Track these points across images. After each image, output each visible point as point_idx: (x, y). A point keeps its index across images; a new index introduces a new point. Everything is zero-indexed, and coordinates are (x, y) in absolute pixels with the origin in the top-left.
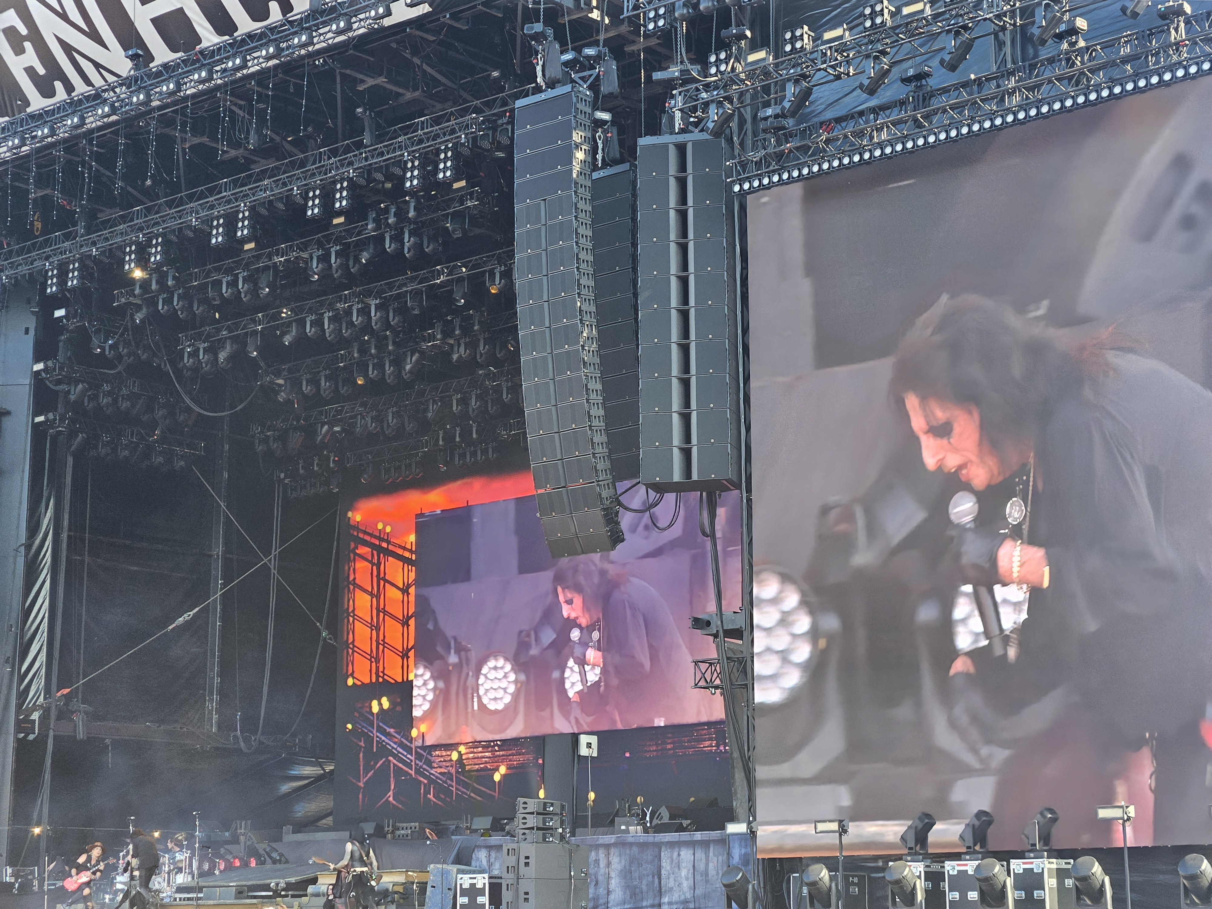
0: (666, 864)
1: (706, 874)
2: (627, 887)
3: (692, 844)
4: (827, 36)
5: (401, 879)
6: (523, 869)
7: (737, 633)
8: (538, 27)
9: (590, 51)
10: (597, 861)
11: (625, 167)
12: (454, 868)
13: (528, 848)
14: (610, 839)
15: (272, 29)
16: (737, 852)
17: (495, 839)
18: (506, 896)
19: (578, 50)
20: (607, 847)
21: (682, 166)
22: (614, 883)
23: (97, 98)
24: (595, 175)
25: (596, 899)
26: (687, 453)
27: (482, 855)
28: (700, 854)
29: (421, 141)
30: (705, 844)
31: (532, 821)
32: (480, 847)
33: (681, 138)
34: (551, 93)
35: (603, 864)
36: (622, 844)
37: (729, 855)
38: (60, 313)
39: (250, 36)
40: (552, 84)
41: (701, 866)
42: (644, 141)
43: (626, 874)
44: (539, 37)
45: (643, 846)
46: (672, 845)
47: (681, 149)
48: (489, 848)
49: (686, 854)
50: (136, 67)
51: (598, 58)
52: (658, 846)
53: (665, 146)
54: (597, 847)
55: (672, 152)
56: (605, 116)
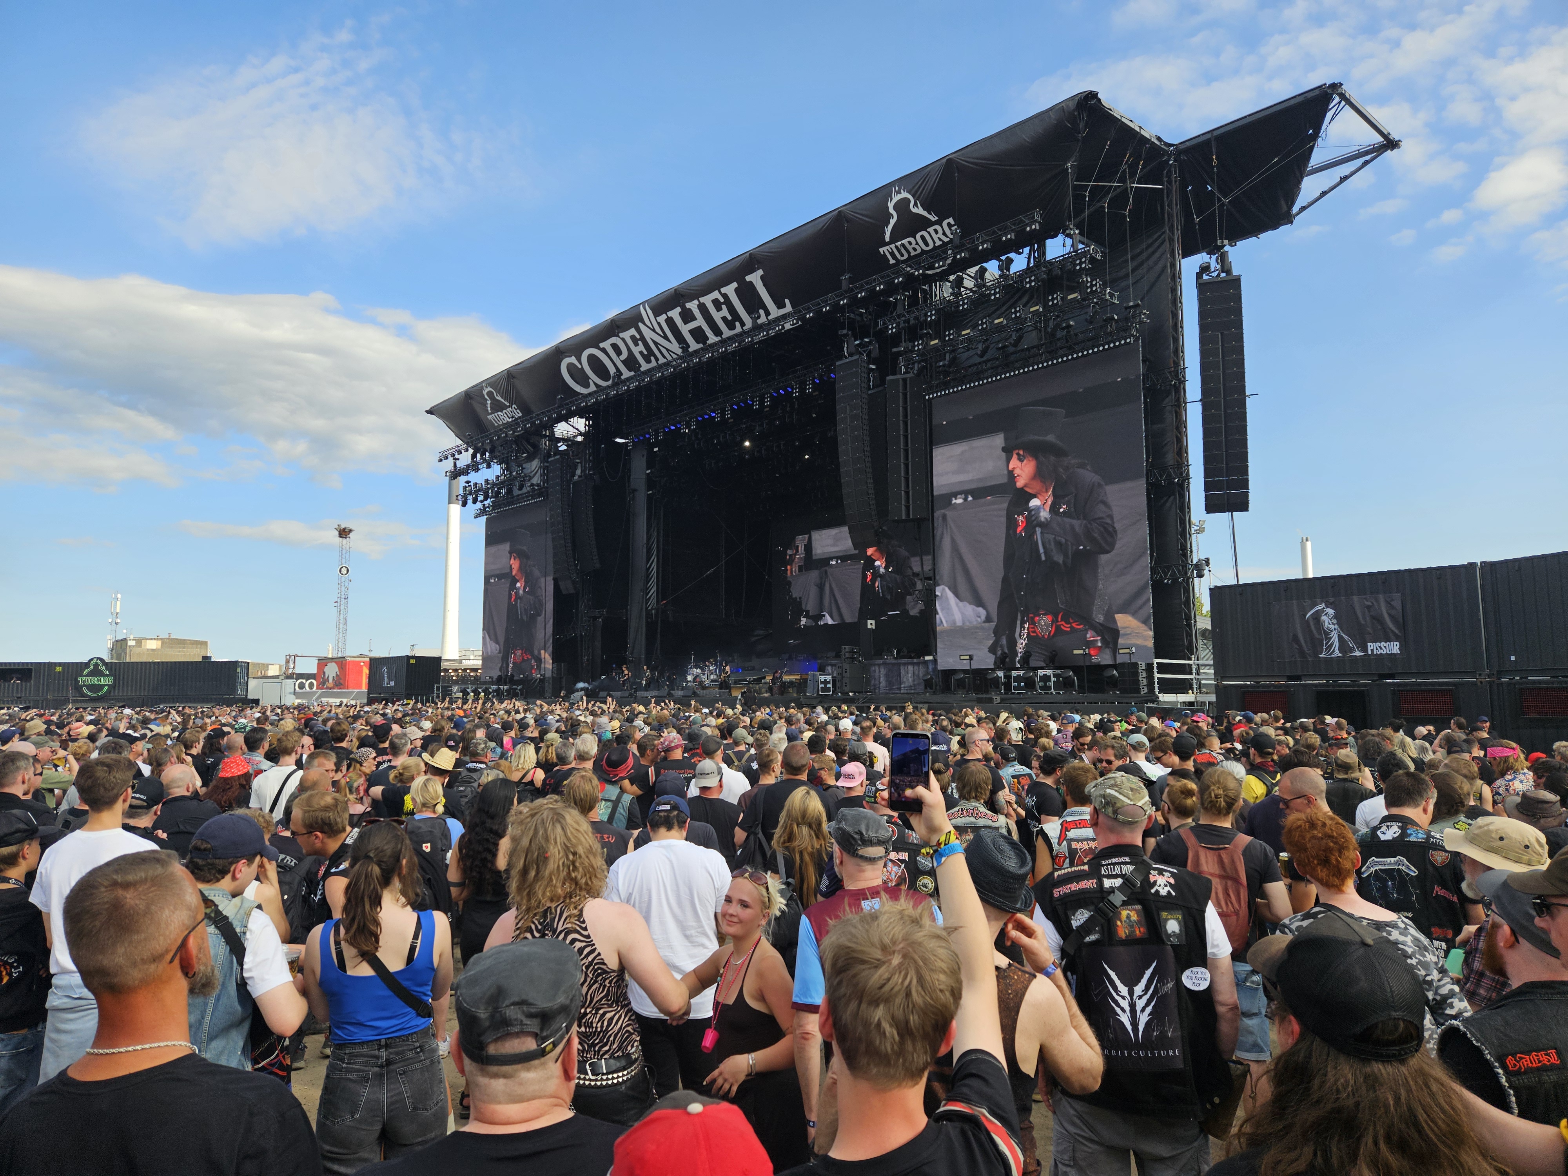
0: (902, 672)
1: (918, 676)
2: (887, 681)
3: (913, 664)
4: (963, 333)
5: (798, 677)
6: (844, 674)
7: (929, 579)
8: (845, 331)
9: (866, 340)
10: (875, 671)
11: (881, 388)
12: (818, 673)
13: (846, 666)
14: (881, 662)
15: (736, 335)
16: (931, 667)
17: (834, 662)
18: (838, 684)
19: (862, 339)
20: (879, 665)
21: (905, 388)
22: (882, 679)
23: (668, 364)
24: (870, 392)
25: (874, 685)
26: (908, 508)
27: (829, 668)
28: (916, 668)
29: (799, 377)
30: (918, 664)
31: (847, 655)
32: (828, 665)
33: (905, 376)
34: (851, 359)
35: (877, 671)
36: (884, 664)
37: (928, 668)
38: (656, 449)
39: (729, 338)
40: (851, 355)
41: (916, 672)
42: (889, 378)
43: (887, 676)
44: (846, 335)
45: (894, 664)
46: (905, 664)
47: (905, 380)
48: (832, 665)
49: (910, 668)
50: (683, 352)
51: (870, 343)
52: (899, 664)
53: (898, 380)
54: (875, 665)
55: (901, 381)
56: (873, 367)
